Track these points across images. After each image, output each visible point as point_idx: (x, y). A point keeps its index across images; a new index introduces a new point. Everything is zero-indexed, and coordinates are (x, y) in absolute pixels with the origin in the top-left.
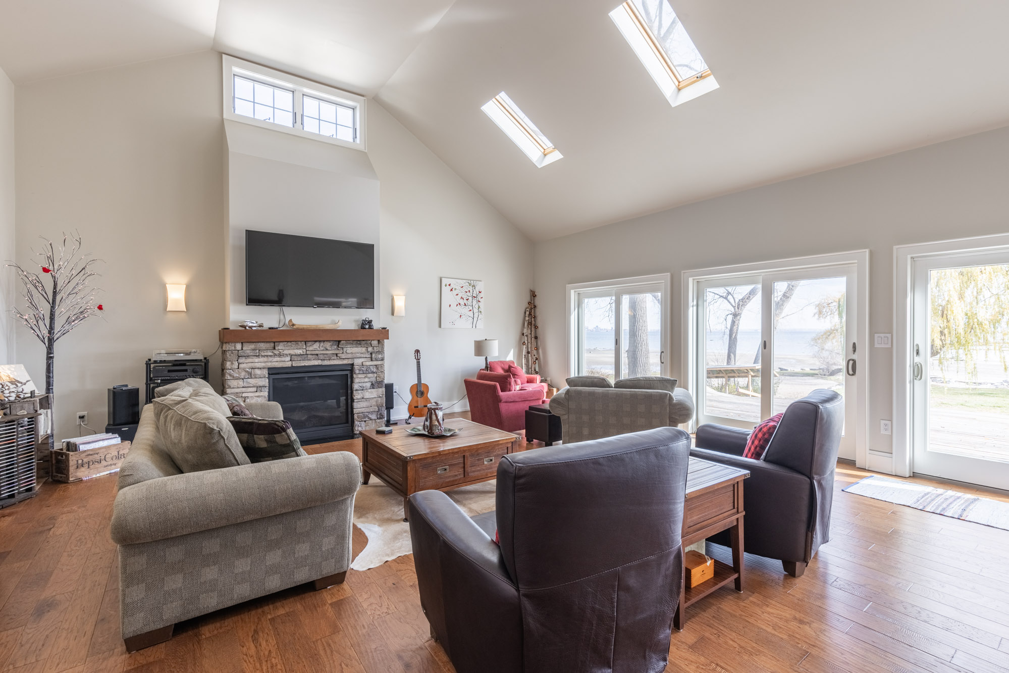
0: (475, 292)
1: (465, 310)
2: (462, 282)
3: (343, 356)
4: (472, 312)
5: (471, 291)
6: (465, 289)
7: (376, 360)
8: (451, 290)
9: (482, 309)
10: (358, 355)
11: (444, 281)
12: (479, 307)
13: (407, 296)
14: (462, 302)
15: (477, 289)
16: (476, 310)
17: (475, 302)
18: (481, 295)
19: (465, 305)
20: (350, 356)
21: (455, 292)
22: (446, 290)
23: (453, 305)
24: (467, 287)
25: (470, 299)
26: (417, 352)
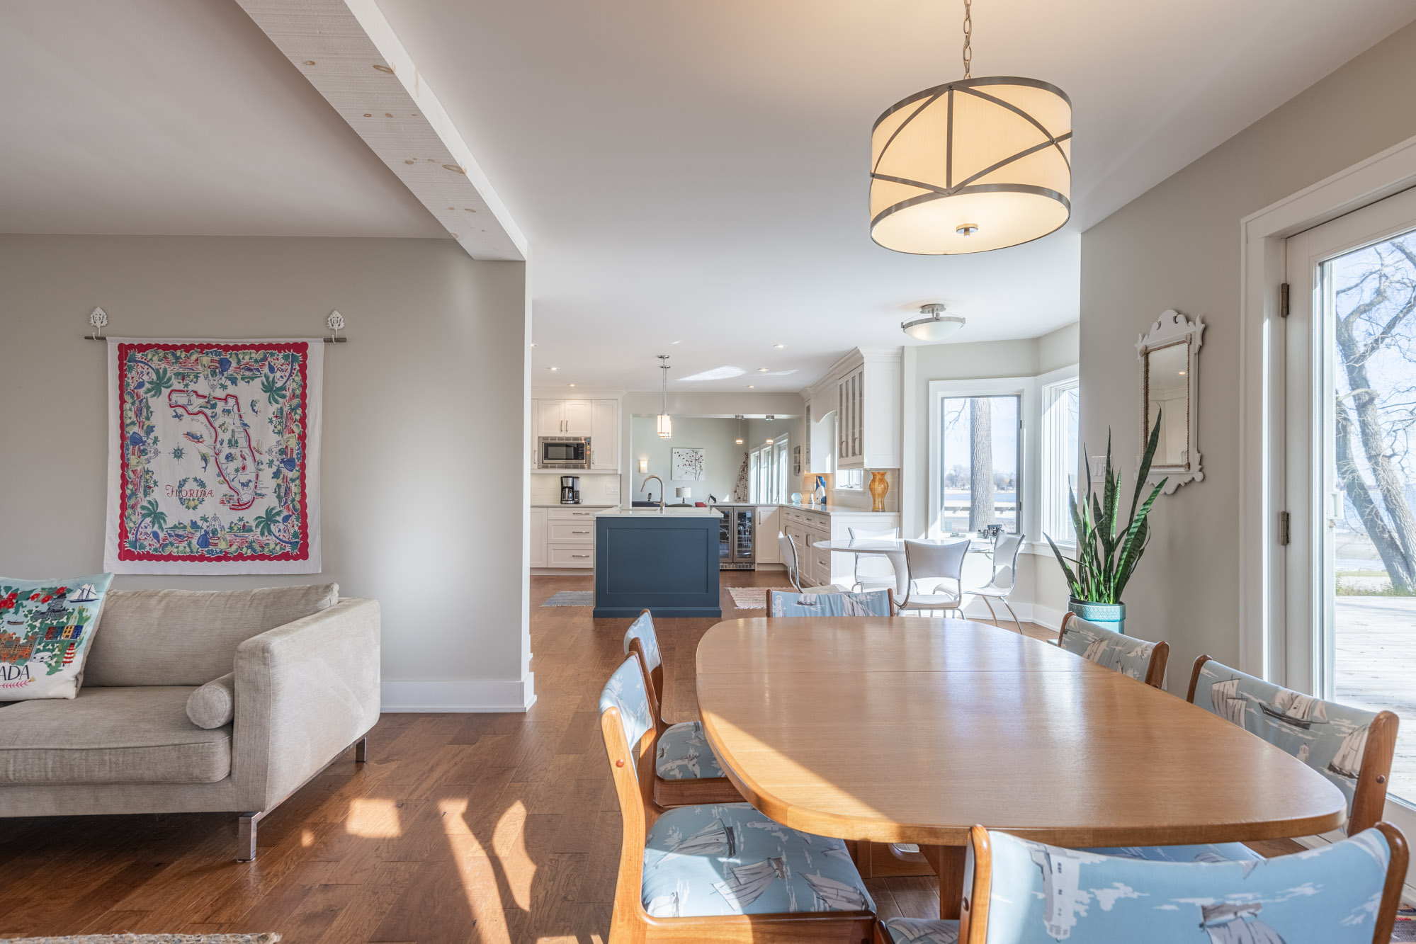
0: (697, 456)
1: (690, 469)
2: (688, 450)
4: (695, 470)
5: (695, 456)
6: (690, 455)
8: (679, 456)
9: (703, 467)
11: (674, 450)
12: (701, 466)
13: (649, 462)
14: (687, 463)
15: (699, 454)
16: (698, 469)
17: (697, 463)
18: (702, 458)
19: (690, 465)
21: (682, 457)
22: (675, 456)
23: (681, 466)
24: (691, 453)
25: (694, 461)
26: (650, 494)
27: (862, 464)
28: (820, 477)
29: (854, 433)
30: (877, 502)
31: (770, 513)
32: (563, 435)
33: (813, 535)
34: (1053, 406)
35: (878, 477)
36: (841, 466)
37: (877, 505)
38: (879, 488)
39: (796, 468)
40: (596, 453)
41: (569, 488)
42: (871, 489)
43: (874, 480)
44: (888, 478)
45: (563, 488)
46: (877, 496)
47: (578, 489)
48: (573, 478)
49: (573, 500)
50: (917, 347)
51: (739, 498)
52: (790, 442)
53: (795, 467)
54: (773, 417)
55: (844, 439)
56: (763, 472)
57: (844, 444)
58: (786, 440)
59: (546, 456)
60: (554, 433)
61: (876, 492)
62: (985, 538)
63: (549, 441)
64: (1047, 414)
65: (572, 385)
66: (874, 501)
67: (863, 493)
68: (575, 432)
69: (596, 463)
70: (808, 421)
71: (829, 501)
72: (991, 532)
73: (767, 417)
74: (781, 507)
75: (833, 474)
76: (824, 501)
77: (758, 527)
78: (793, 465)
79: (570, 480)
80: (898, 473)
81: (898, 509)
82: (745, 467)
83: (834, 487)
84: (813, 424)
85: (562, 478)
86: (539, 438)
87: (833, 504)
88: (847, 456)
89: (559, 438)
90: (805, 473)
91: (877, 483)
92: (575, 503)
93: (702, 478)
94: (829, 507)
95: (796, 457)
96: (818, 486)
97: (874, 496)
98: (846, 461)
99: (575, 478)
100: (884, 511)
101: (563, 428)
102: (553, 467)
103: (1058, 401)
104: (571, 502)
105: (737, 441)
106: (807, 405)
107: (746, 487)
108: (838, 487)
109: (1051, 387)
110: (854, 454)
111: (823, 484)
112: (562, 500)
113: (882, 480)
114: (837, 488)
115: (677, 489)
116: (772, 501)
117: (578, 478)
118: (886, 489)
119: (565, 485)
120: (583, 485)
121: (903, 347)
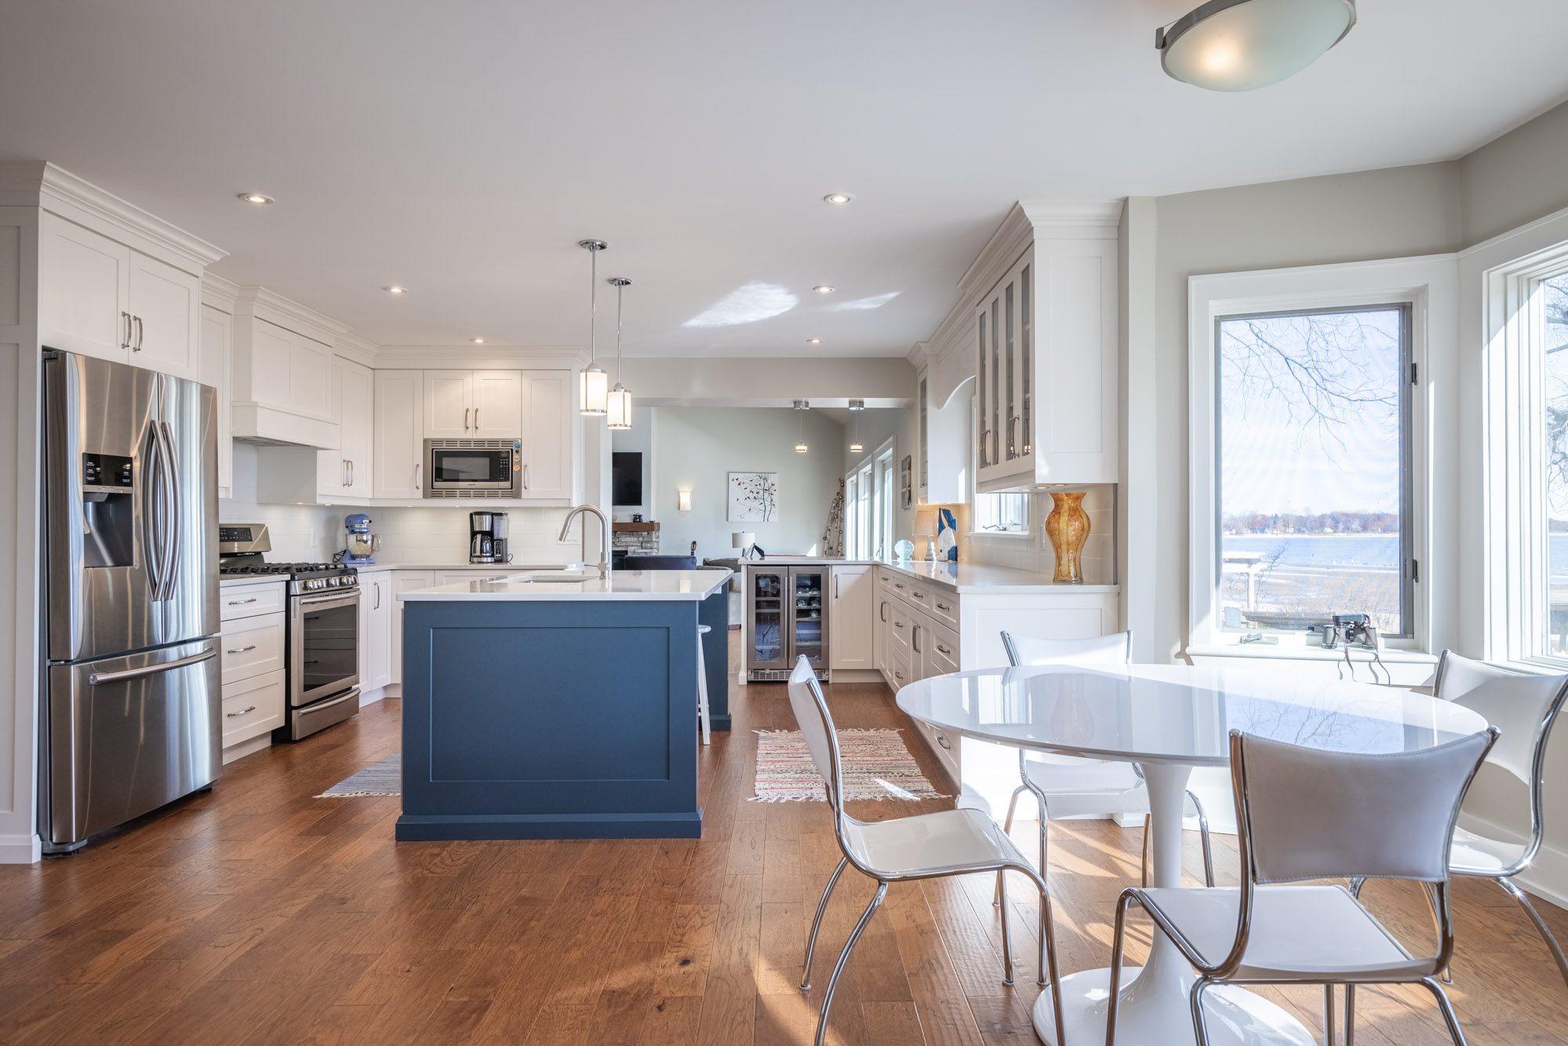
0: (766, 485)
1: (755, 504)
2: (752, 476)
3: (619, 544)
4: (763, 505)
5: (762, 484)
6: (755, 482)
7: (646, 548)
8: (739, 484)
9: (776, 501)
10: (631, 544)
11: (732, 476)
12: (772, 500)
13: (693, 493)
14: (751, 495)
15: (770, 482)
16: (767, 503)
17: (766, 495)
18: (774, 487)
19: (755, 498)
20: (624, 544)
21: (743, 486)
22: (733, 485)
23: (742, 500)
24: (757, 480)
25: (761, 492)
26: (694, 543)
27: (1031, 473)
28: (947, 513)
29: (1010, 409)
30: (1064, 561)
31: (856, 577)
32: (470, 435)
33: (927, 630)
34: (1512, 322)
35: (1067, 503)
36: (983, 486)
37: (1064, 569)
38: (1069, 529)
39: (905, 498)
40: (532, 468)
41: (484, 533)
42: (1051, 532)
43: (1057, 511)
44: (1089, 506)
45: (474, 534)
46: (1064, 547)
47: (502, 536)
48: (493, 515)
49: (492, 556)
50: (1158, 199)
51: (831, 548)
52: (895, 454)
53: (903, 494)
54: (861, 404)
55: (989, 426)
56: (864, 506)
57: (989, 439)
58: (890, 451)
59: (439, 474)
60: (452, 430)
61: (1064, 539)
62: (1330, 647)
63: (444, 447)
64: (1497, 341)
65: (479, 341)
66: (1059, 558)
67: (1029, 541)
68: (491, 430)
69: (531, 488)
70: (924, 410)
71: (963, 555)
72: (1342, 632)
73: (851, 403)
74: (875, 566)
75: (970, 503)
76: (954, 555)
77: (833, 603)
78: (901, 490)
79: (487, 519)
80: (1114, 495)
81: (1114, 574)
82: (840, 501)
83: (971, 528)
84: (931, 410)
85: (471, 515)
86: (425, 441)
87: (971, 562)
88: (996, 461)
89: (463, 441)
90: (920, 503)
91: (1064, 518)
92: (496, 561)
93: (773, 518)
94: (963, 566)
95: (904, 477)
96: (942, 527)
97: (1057, 547)
98: (993, 472)
99: (496, 515)
100: (1080, 581)
101: (470, 423)
102: (451, 494)
103: (1524, 308)
104: (489, 560)
105: (798, 448)
106: (920, 380)
107: (841, 532)
108: (979, 529)
109: (1506, 274)
110: (1011, 455)
111: (952, 524)
112: (471, 555)
113: (1076, 512)
114: (976, 531)
115: (733, 535)
116: (871, 554)
117: (501, 514)
118: (1084, 530)
119: (477, 529)
120: (514, 529)
121: (1126, 201)
